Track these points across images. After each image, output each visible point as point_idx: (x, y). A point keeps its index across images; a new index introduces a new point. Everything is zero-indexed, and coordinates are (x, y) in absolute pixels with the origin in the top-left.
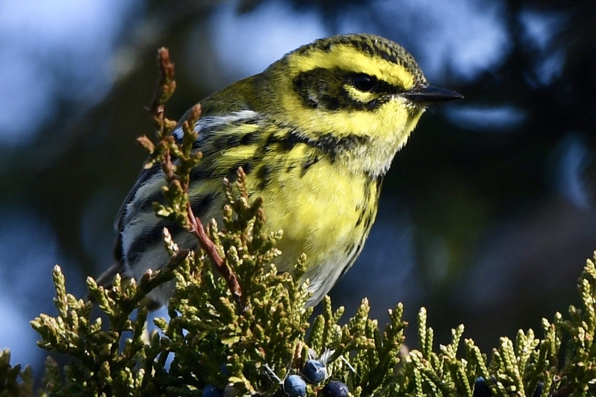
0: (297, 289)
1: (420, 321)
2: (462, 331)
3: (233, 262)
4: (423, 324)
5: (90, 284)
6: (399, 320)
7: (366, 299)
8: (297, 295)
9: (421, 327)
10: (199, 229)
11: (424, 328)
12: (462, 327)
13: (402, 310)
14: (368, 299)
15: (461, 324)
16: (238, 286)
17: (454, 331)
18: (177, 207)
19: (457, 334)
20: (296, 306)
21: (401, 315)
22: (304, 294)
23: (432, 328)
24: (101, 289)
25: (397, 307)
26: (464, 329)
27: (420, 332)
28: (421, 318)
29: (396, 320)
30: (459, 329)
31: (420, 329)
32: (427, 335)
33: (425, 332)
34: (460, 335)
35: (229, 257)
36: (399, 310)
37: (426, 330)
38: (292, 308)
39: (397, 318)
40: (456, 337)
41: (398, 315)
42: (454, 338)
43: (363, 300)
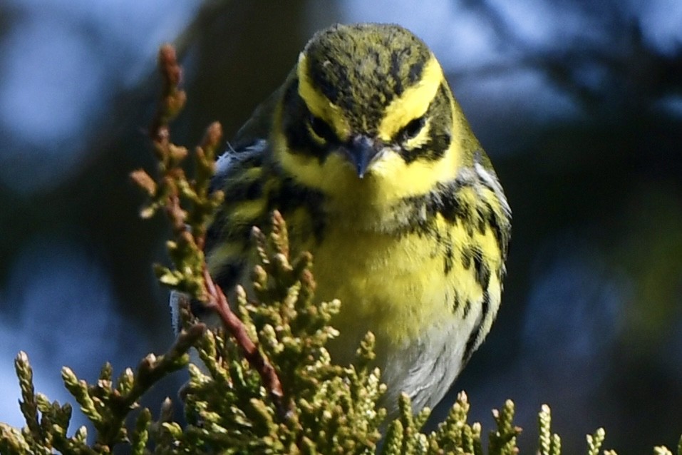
0: (361, 383)
1: (541, 425)
2: (602, 438)
3: (269, 348)
4: (546, 430)
5: (67, 377)
6: (509, 425)
7: (463, 393)
8: (362, 392)
9: (543, 434)
10: (219, 301)
11: (548, 434)
12: (601, 432)
13: (512, 411)
14: (466, 393)
15: (599, 428)
16: (277, 382)
17: (590, 439)
18: (188, 270)
19: (594, 443)
20: (361, 408)
21: (511, 418)
22: (372, 390)
23: (559, 435)
24: (82, 383)
25: (505, 407)
26: (605, 436)
27: (542, 440)
28: (542, 421)
29: (505, 425)
30: (597, 436)
31: (542, 437)
32: (552, 445)
33: (548, 441)
34: (599, 444)
35: (263, 340)
36: (508, 411)
37: (550, 438)
38: (355, 411)
39: (506, 422)
40: (592, 447)
41: (507, 418)
42: (590, 449)
43: (459, 395)
